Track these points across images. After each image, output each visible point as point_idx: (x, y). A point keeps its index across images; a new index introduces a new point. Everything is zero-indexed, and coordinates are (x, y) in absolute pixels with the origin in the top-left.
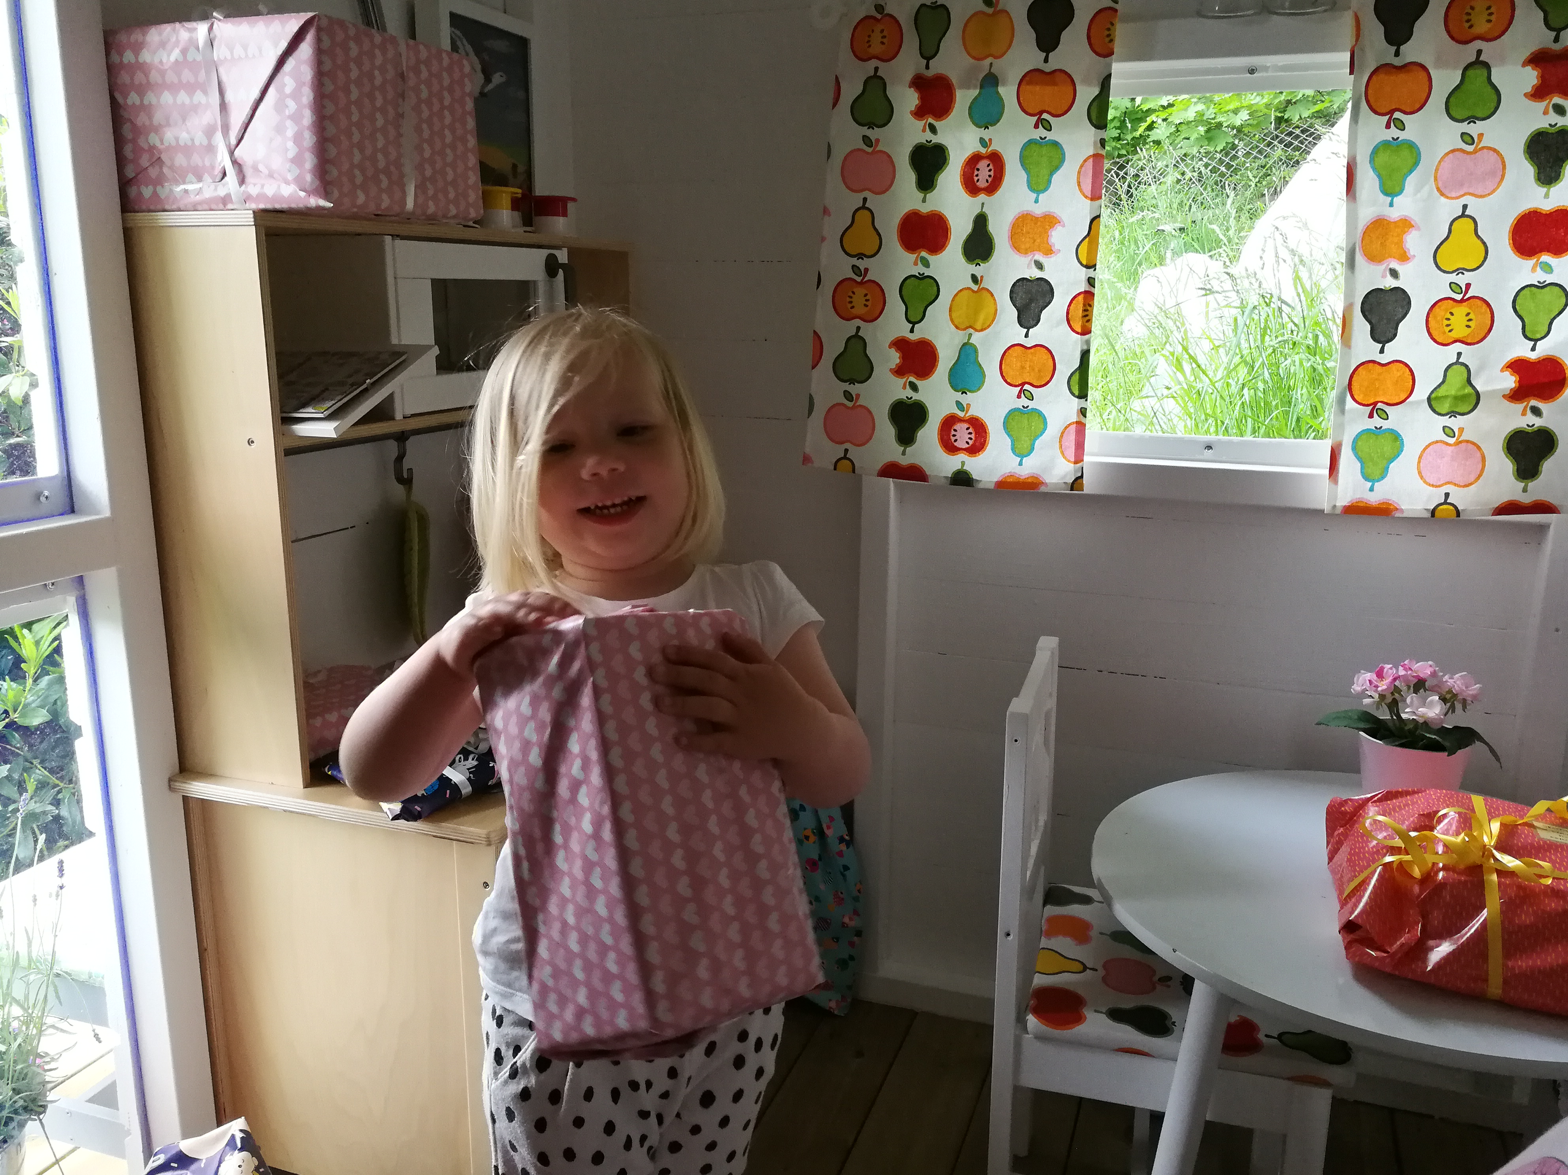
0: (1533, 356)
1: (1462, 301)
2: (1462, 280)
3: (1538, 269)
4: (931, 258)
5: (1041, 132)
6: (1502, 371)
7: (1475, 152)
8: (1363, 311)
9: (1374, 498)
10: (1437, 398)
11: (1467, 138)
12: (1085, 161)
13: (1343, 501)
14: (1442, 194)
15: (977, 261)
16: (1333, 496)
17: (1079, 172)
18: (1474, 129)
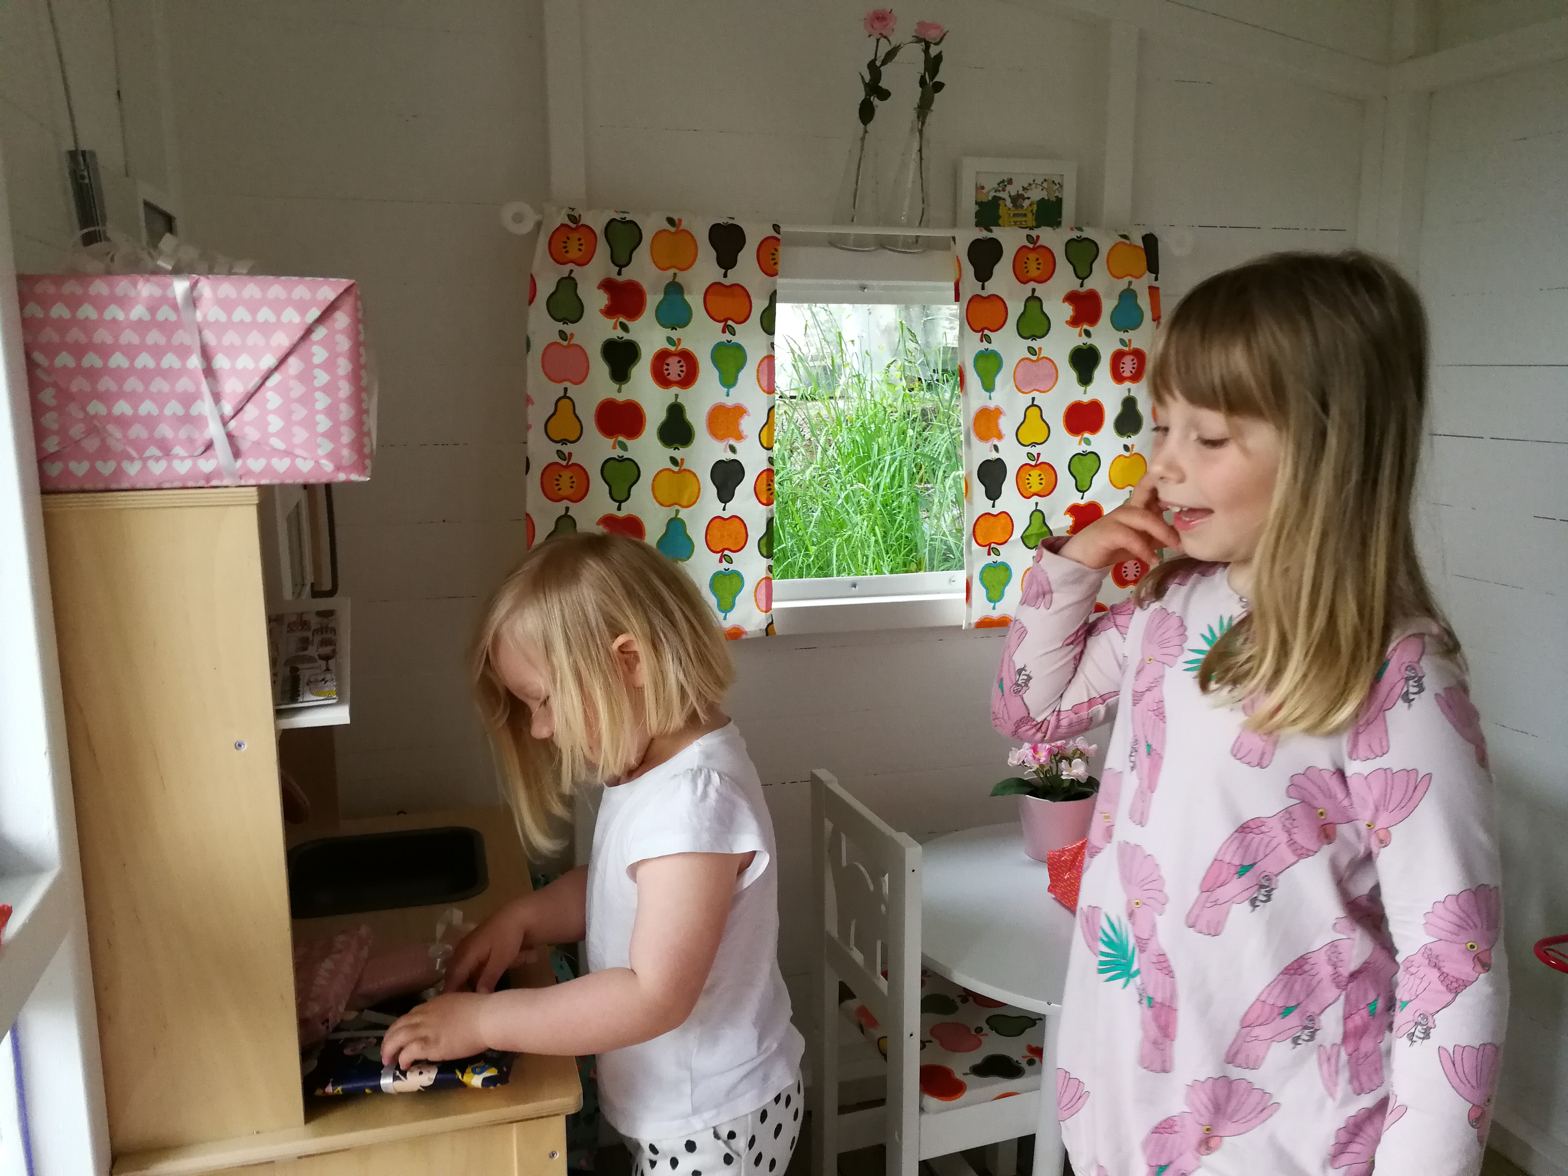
0: (1082, 502)
1: (1036, 466)
2: (1034, 451)
3: (1083, 442)
4: (629, 443)
5: (727, 336)
6: (1065, 514)
7: (1037, 360)
8: (979, 477)
9: (995, 614)
10: (1027, 536)
11: (1031, 350)
12: (761, 361)
13: (975, 619)
14: (1019, 390)
15: (675, 445)
16: (969, 616)
17: (758, 371)
18: (1035, 344)
